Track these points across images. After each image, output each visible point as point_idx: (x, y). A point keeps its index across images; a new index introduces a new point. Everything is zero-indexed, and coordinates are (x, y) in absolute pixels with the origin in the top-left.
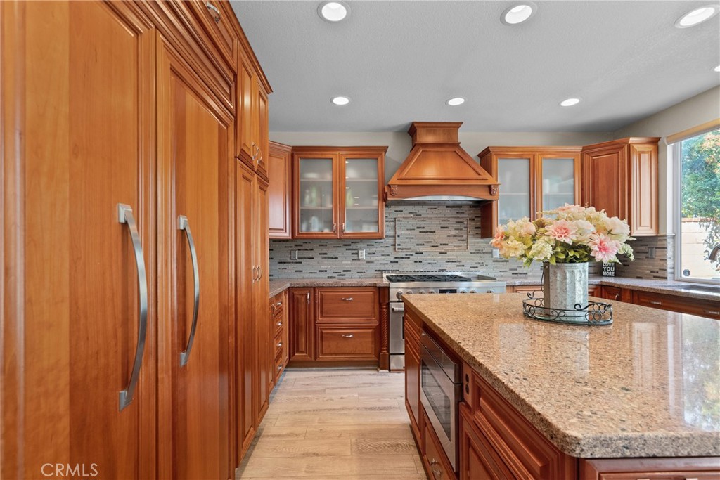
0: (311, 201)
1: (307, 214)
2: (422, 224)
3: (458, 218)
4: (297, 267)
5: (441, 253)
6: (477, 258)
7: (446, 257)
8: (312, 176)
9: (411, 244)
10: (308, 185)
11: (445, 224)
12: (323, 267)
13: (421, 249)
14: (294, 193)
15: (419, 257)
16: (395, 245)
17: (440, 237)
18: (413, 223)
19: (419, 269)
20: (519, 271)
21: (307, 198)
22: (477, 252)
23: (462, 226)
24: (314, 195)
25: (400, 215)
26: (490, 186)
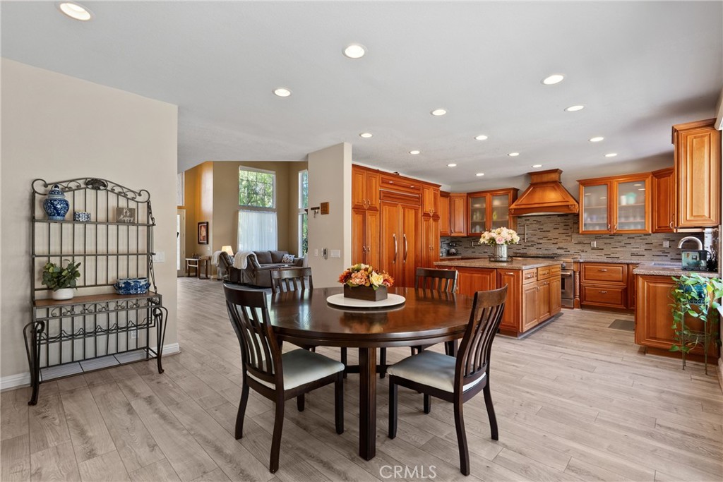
0: (476, 218)
1: (474, 224)
2: (542, 227)
3: (566, 222)
4: (473, 250)
5: (553, 244)
6: (579, 247)
7: (557, 246)
8: (477, 206)
9: (534, 239)
10: (475, 210)
11: (557, 226)
12: (486, 250)
13: (541, 241)
14: (469, 213)
15: (540, 246)
16: (524, 239)
17: (554, 234)
18: (537, 226)
19: (540, 253)
20: (612, 255)
21: (475, 217)
22: (579, 243)
23: (568, 227)
24: (478, 215)
25: (528, 222)
26: (568, 206)
